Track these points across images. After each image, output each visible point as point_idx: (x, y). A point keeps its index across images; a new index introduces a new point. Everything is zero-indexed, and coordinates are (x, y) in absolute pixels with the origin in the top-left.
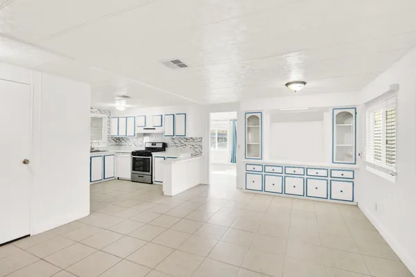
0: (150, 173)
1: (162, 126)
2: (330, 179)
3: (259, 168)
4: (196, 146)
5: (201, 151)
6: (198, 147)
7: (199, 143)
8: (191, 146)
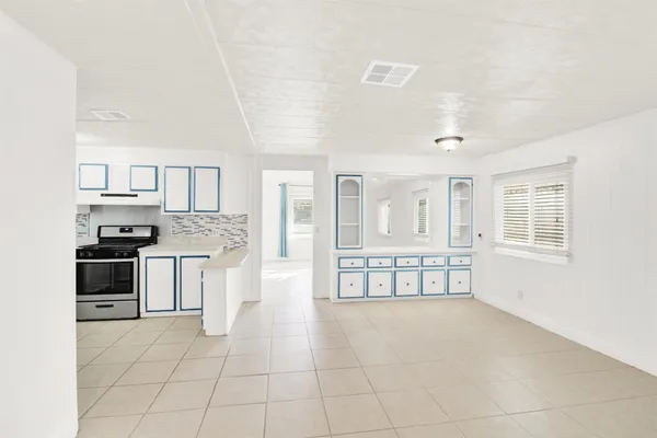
0: (134, 296)
1: (156, 190)
2: (448, 268)
3: (359, 263)
4: (234, 232)
5: (245, 239)
6: (239, 232)
7: (240, 225)
8: (223, 232)
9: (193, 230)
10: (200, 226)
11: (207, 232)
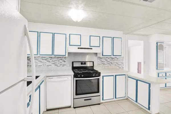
1: (100, 46)
4: (119, 63)
5: (123, 66)
6: (121, 64)
7: (121, 61)
8: (116, 64)
9: (106, 63)
10: (108, 62)
11: (110, 64)
